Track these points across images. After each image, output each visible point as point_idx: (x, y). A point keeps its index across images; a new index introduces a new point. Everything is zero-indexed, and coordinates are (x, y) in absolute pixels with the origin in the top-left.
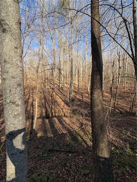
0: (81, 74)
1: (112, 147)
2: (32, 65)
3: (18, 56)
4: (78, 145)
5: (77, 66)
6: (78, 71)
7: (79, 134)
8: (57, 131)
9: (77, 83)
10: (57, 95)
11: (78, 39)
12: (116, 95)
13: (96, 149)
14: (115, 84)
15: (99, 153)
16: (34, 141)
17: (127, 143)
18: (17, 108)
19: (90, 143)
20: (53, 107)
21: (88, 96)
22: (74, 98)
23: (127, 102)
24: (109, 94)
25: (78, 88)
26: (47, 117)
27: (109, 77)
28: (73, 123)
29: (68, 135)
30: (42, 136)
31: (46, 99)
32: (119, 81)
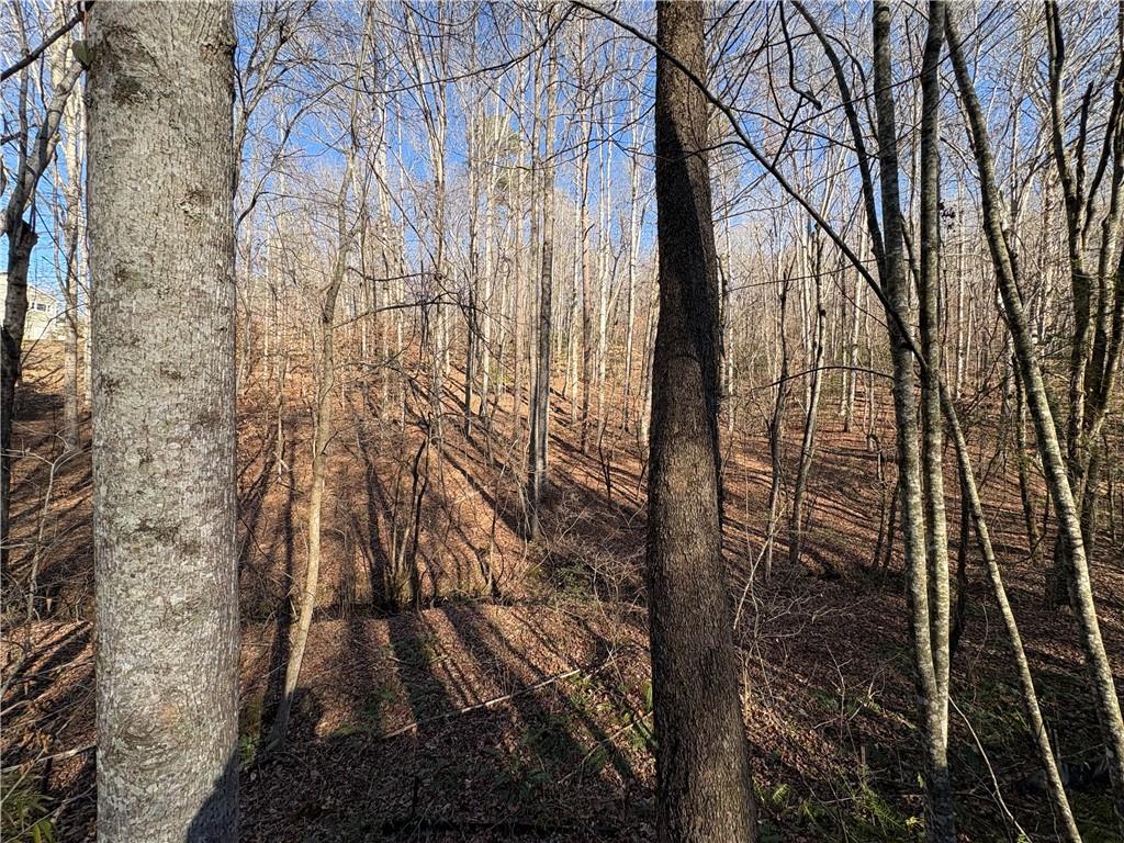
0: (603, 341)
1: (773, 785)
2: (293, 271)
3: (209, 243)
4: (575, 782)
5: (579, 289)
6: (586, 321)
7: (581, 713)
8: (442, 693)
9: (575, 391)
10: (451, 461)
11: (586, 131)
12: (802, 466)
13: (676, 800)
14: (796, 404)
15: (694, 828)
16: (291, 767)
17: (860, 755)
18: (185, 567)
19: (644, 766)
20: (423, 538)
21: (639, 474)
22: (558, 483)
23: (859, 510)
24: (760, 458)
25: (580, 423)
26: (384, 607)
27: (765, 357)
28: (549, 641)
29: (514, 719)
30: (345, 732)
31: (379, 492)
32: (818, 388)
